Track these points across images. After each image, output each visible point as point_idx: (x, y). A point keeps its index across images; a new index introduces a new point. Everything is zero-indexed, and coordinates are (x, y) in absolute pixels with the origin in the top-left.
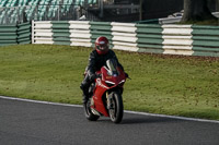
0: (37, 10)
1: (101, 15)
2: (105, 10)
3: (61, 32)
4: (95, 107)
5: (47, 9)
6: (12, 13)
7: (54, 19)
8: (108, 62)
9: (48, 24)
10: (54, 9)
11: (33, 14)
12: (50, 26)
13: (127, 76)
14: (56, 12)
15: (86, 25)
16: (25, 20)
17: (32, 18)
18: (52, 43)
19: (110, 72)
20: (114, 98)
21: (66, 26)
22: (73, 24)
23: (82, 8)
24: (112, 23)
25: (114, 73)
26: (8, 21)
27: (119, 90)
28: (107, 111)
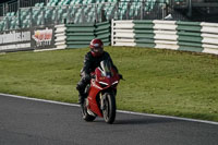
0: (117, 8)
1: (189, 14)
2: (193, 8)
3: (144, 33)
4: (90, 107)
5: (129, 7)
6: (89, 11)
7: (136, 18)
8: (102, 63)
9: (129, 24)
10: (137, 6)
11: (113, 12)
12: (132, 25)
13: (121, 77)
14: (139, 11)
15: (172, 25)
16: (104, 19)
17: (112, 17)
18: (134, 45)
19: (104, 73)
20: (107, 98)
21: (150, 26)
22: (158, 24)
23: (167, 6)
24: (202, 24)
25: (107, 74)
26: (84, 20)
27: (112, 90)
28: (101, 111)
